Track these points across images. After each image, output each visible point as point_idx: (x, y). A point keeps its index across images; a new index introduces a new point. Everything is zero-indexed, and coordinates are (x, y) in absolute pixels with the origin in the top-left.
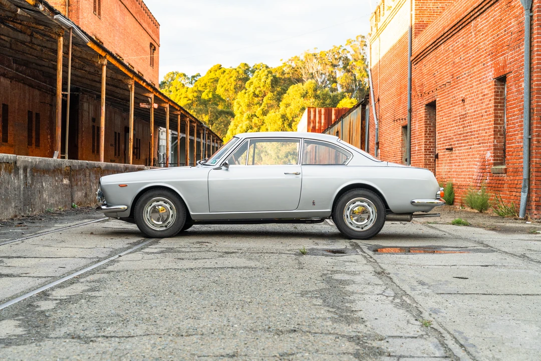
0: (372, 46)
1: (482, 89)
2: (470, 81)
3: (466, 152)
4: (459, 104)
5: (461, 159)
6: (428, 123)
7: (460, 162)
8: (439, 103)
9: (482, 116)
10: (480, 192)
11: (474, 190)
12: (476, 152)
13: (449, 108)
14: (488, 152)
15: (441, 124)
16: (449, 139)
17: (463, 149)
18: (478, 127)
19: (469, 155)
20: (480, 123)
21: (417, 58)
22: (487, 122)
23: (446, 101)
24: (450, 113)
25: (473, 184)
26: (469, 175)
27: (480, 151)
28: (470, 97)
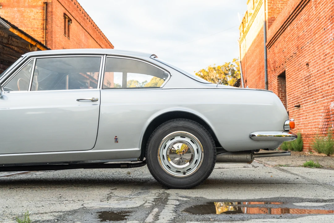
0: (241, 46)
1: (324, 50)
2: (313, 47)
3: (311, 107)
4: (304, 68)
5: (308, 113)
6: (280, 90)
7: (307, 116)
8: (288, 72)
9: (325, 73)
10: (326, 139)
11: (320, 138)
12: (321, 104)
13: (296, 74)
14: (332, 102)
15: (290, 88)
16: (297, 99)
17: (309, 105)
18: (321, 83)
19: (314, 109)
20: (323, 80)
21: (270, 43)
22: (330, 77)
23: (293, 69)
24: (297, 77)
25: (320, 132)
26: (315, 125)
27: (324, 103)
28: (313, 60)
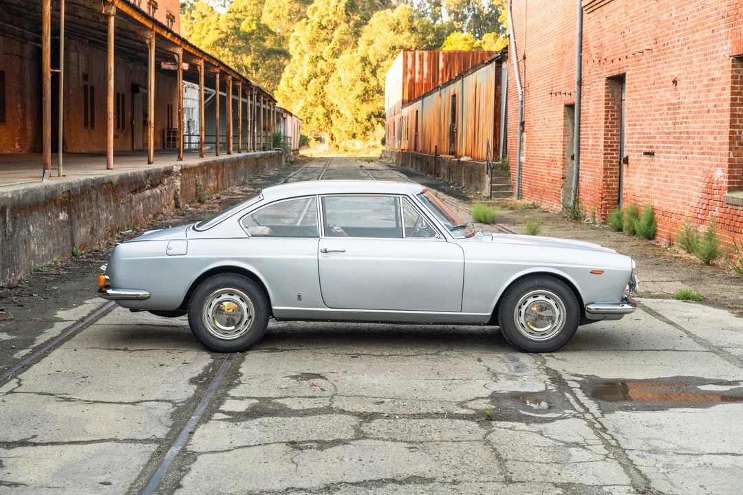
1: (709, 70)
2: (688, 53)
3: (678, 163)
4: (667, 86)
5: (670, 172)
6: (610, 105)
7: (667, 176)
8: (631, 79)
9: (709, 111)
10: (703, 228)
11: (691, 224)
12: (697, 165)
13: (649, 89)
14: (719, 168)
15: (634, 112)
16: (648, 138)
17: (673, 158)
18: (700, 127)
19: (683, 168)
20: (703, 122)
21: (592, 5)
22: (717, 122)
23: (643, 77)
24: (651, 97)
25: (691, 214)
26: (683, 198)
27: (703, 164)
28: (686, 78)
